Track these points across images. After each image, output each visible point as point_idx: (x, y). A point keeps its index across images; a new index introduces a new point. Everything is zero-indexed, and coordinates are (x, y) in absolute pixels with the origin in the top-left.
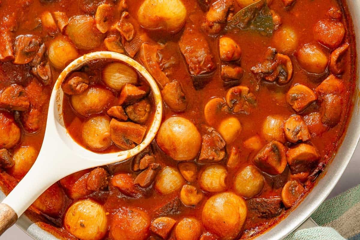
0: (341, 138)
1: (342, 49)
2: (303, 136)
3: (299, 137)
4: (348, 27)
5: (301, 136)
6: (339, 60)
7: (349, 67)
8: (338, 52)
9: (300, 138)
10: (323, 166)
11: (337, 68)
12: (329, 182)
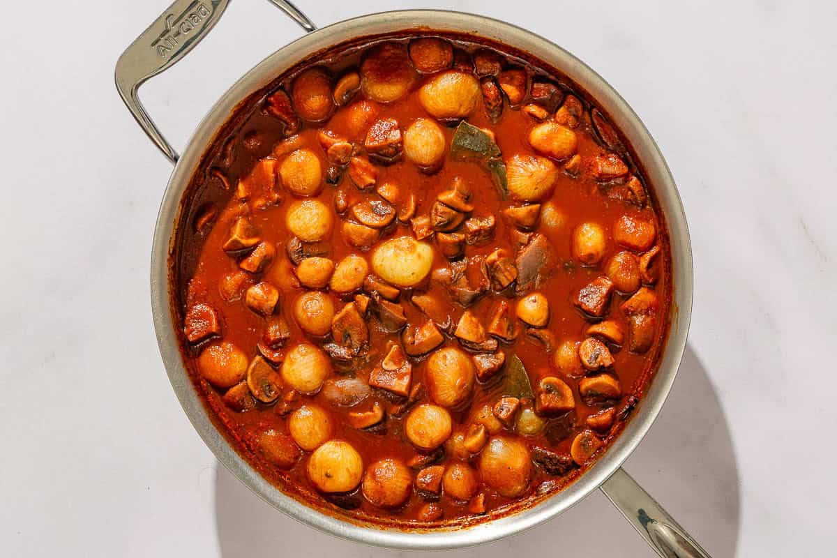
0: (657, 366)
1: (654, 251)
2: (604, 361)
3: (599, 362)
4: (660, 224)
5: (602, 361)
6: (649, 266)
7: (663, 274)
8: (648, 256)
9: (602, 364)
10: (636, 401)
11: (649, 275)
12: (643, 423)
